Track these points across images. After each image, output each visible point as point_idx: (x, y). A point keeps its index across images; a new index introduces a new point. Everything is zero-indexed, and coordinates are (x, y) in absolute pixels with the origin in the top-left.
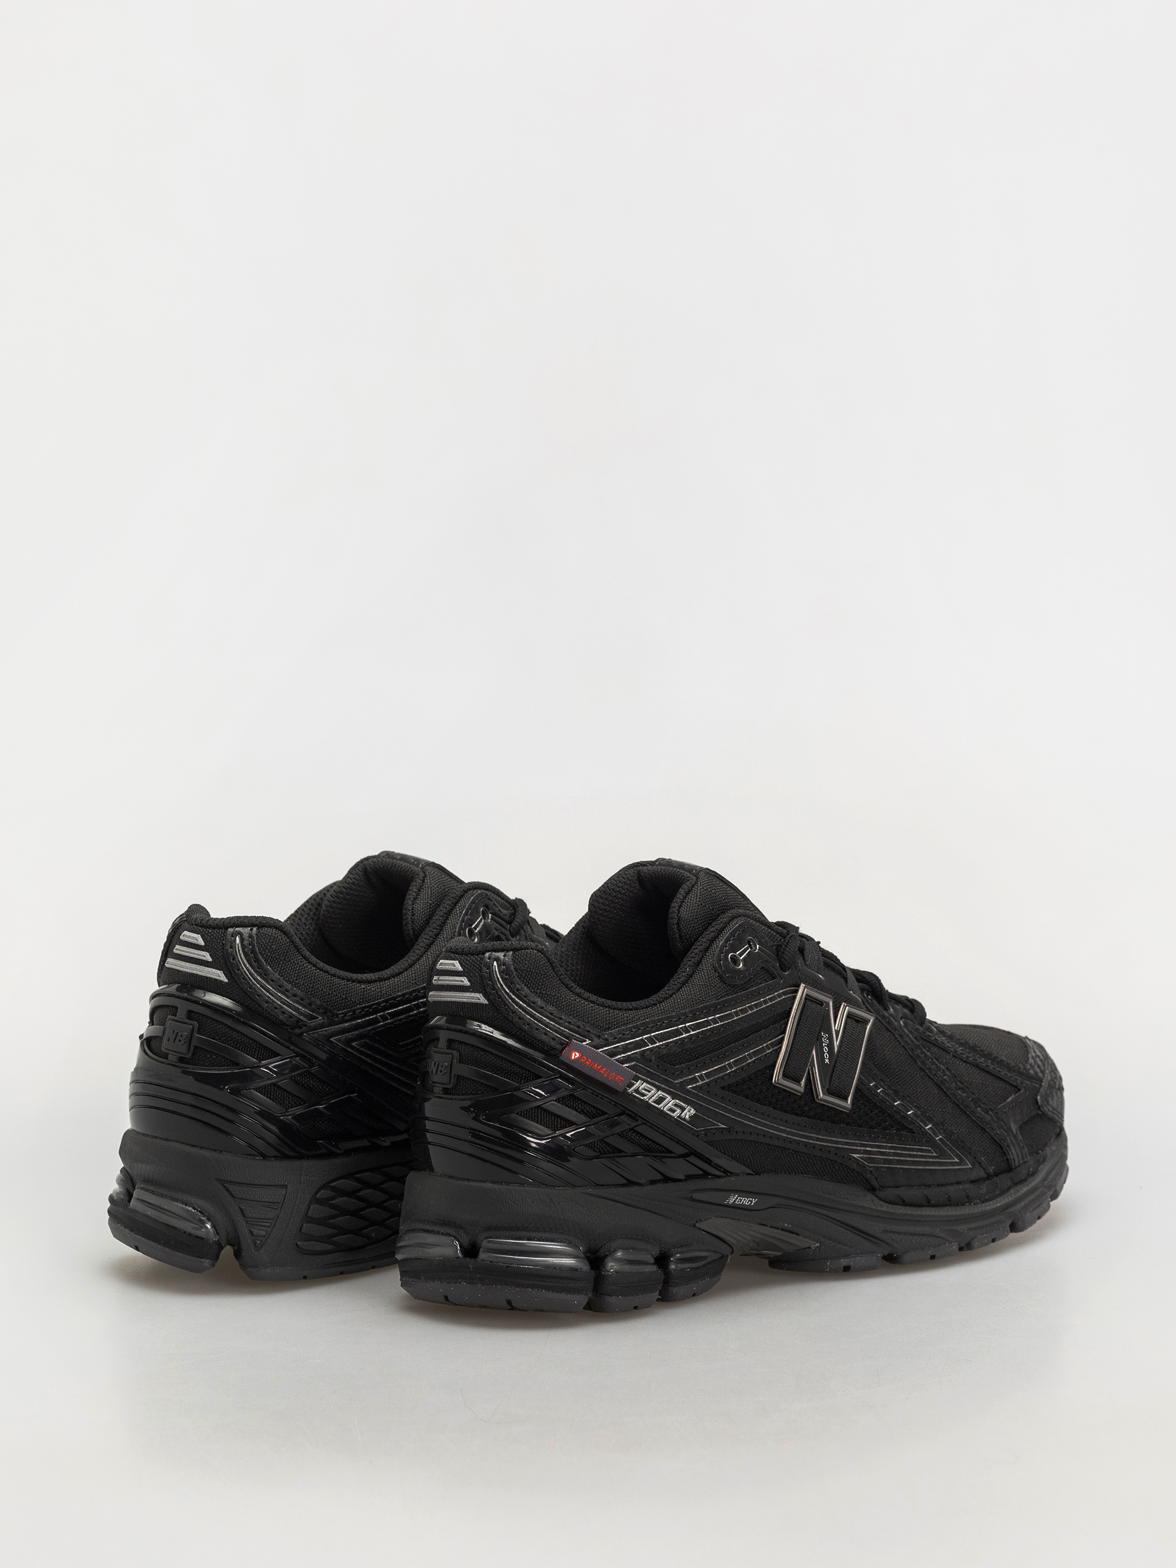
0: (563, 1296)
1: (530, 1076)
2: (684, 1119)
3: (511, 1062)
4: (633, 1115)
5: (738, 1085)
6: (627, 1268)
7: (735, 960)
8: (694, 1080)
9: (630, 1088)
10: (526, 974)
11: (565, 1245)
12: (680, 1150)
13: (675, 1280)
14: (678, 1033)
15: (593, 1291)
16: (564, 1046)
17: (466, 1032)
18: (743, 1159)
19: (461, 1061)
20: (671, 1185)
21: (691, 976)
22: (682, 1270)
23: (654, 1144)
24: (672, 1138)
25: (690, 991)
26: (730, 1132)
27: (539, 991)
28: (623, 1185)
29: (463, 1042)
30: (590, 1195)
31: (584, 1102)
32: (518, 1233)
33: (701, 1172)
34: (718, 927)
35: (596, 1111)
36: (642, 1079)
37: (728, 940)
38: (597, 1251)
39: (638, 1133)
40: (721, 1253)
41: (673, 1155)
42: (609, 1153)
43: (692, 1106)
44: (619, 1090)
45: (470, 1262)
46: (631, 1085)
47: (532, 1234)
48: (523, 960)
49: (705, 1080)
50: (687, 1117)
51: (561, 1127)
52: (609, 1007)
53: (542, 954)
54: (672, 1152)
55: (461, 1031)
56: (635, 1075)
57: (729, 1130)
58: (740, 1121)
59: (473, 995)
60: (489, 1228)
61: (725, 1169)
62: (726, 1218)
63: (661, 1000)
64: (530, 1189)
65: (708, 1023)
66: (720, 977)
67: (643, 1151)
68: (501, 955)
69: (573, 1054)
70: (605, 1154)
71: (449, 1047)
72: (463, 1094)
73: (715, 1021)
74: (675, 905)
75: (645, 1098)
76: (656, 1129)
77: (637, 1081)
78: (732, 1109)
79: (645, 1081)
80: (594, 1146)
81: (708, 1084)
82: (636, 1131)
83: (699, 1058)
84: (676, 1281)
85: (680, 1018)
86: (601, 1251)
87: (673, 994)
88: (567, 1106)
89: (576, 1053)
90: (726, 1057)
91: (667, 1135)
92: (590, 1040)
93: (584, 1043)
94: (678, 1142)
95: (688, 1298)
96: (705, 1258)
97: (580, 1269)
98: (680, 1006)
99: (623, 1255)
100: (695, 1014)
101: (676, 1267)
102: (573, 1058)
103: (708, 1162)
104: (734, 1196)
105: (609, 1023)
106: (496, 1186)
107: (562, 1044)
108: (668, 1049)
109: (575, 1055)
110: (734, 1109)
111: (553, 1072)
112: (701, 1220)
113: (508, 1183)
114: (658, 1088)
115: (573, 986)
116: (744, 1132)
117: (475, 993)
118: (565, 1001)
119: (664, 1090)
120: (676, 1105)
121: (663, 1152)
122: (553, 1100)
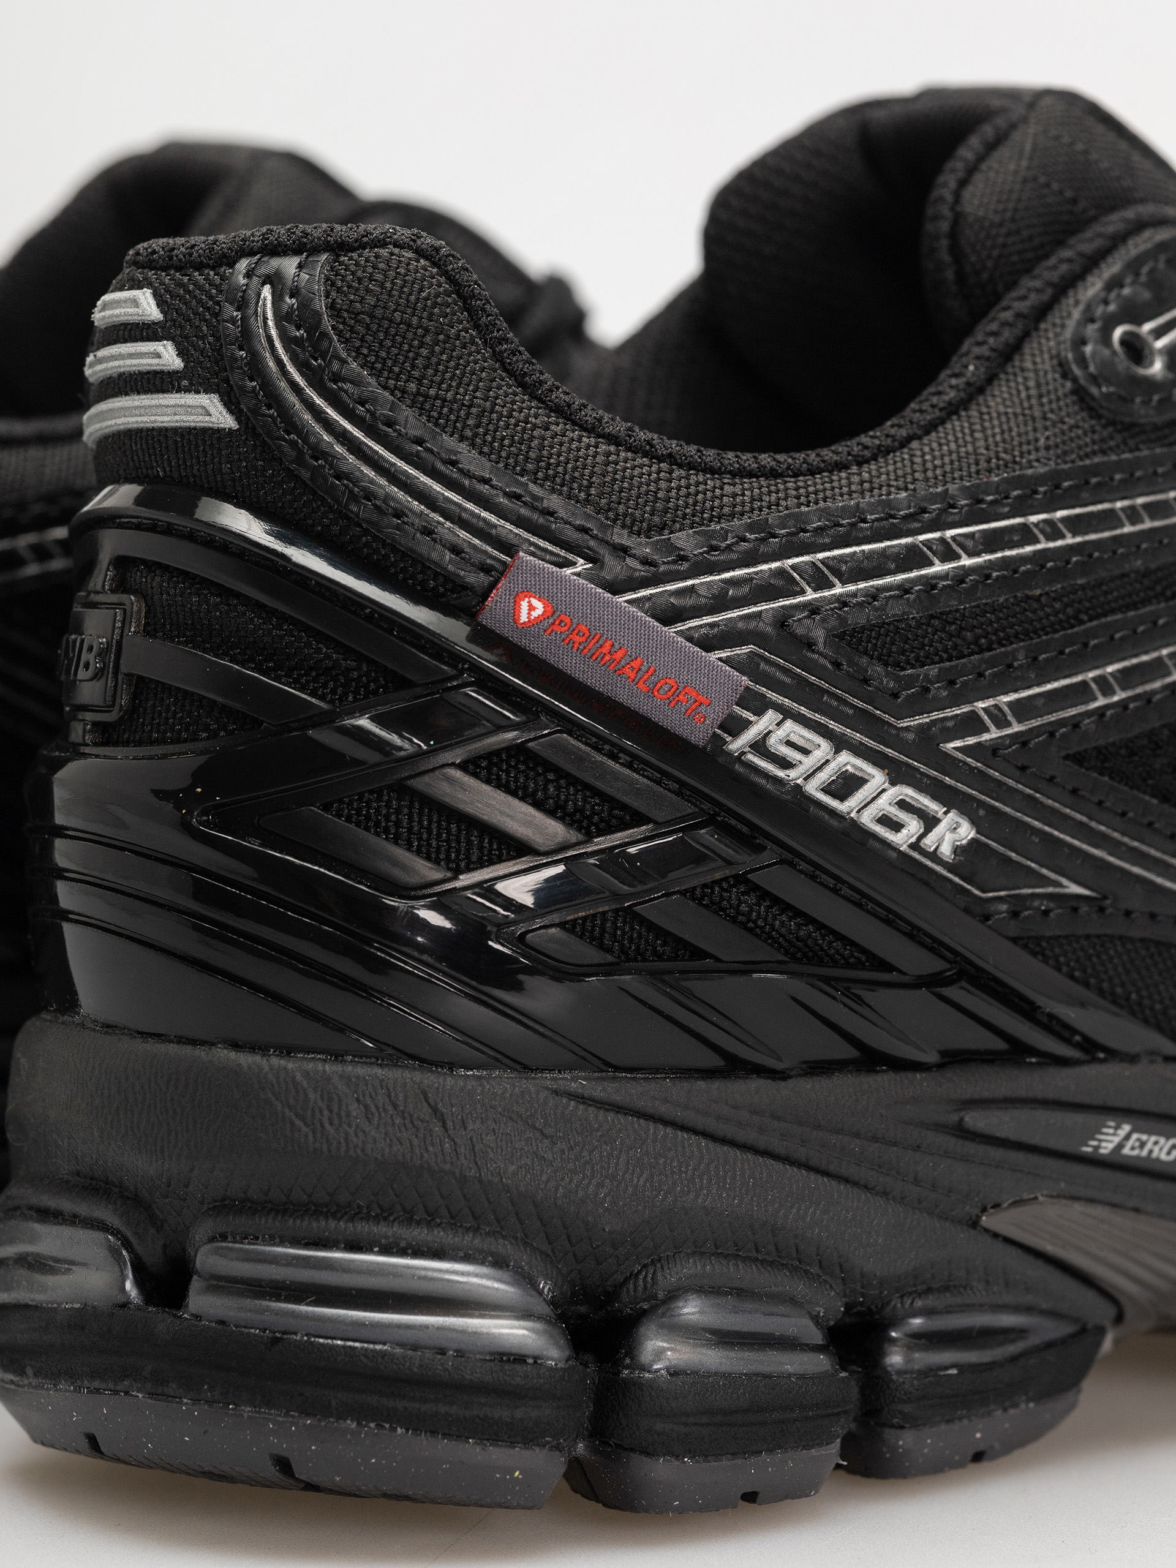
0: (471, 1451)
1: (375, 680)
2: (934, 856)
3: (307, 628)
4: (745, 829)
5: (1132, 754)
6: (711, 1358)
7: (1136, 349)
8: (972, 724)
9: (735, 734)
10: (368, 327)
11: (484, 1270)
12: (925, 963)
13: (899, 1407)
14: (914, 558)
15: (591, 1436)
16: (495, 573)
17: (191, 537)
18: (1152, 1009)
19: (150, 630)
20: (883, 1081)
21: (981, 390)
22: (929, 1372)
23: (823, 937)
24: (891, 919)
25: (972, 432)
26: (1102, 910)
27: (412, 387)
28: (709, 1074)
29: (159, 565)
30: (581, 1099)
31: (568, 776)
32: (315, 1225)
33: (1000, 1045)
34: (1087, 248)
35: (612, 809)
36: (779, 708)
37: (1115, 283)
38: (612, 1295)
39: (764, 894)
40: (1075, 1320)
41: (893, 977)
42: (660, 957)
43: (963, 812)
44: (693, 739)
45: (162, 1322)
46: (736, 727)
47: (363, 1228)
48: (360, 280)
49: (1009, 724)
50: (946, 850)
51: (480, 858)
52: (671, 458)
53: (435, 264)
54: (889, 968)
55: (169, 530)
56: (747, 688)
57: (1098, 905)
58: (1138, 878)
59: (191, 399)
60: (223, 1206)
61: (1085, 1038)
62: (1091, 1201)
63: (867, 453)
64: (361, 1070)
65: (1026, 535)
66: (1080, 394)
67: (781, 957)
68: (289, 265)
69: (524, 605)
70: (644, 960)
71: (121, 585)
72: (152, 742)
73: (1052, 531)
74: (948, 180)
75: (793, 774)
76: (831, 882)
77: (759, 713)
78: (1109, 832)
79: (787, 714)
80: (603, 931)
81: (1022, 740)
82: (755, 888)
83: (990, 649)
84: (907, 1408)
85: (924, 511)
86: (624, 1295)
87: (909, 439)
88: (499, 786)
89: (535, 602)
90: (1086, 657)
91: (870, 906)
92: (588, 559)
93: (569, 571)
94: (914, 934)
95: (959, 1465)
96: (1019, 1333)
97: (536, 1358)
98: (930, 474)
99: (701, 1312)
100: (981, 501)
101: (908, 1361)
102: (524, 618)
103: (1026, 1009)
104: (1117, 1128)
105: (666, 511)
106: (245, 1059)
107: (486, 569)
108: (876, 609)
109: (531, 608)
110: (1116, 835)
111: (455, 667)
112: (996, 1206)
113: (287, 1051)
114: (839, 744)
115: (541, 383)
116: (1153, 916)
117: (198, 392)
118: (507, 427)
119: (859, 751)
120: (903, 805)
121: (859, 965)
122: (453, 764)
